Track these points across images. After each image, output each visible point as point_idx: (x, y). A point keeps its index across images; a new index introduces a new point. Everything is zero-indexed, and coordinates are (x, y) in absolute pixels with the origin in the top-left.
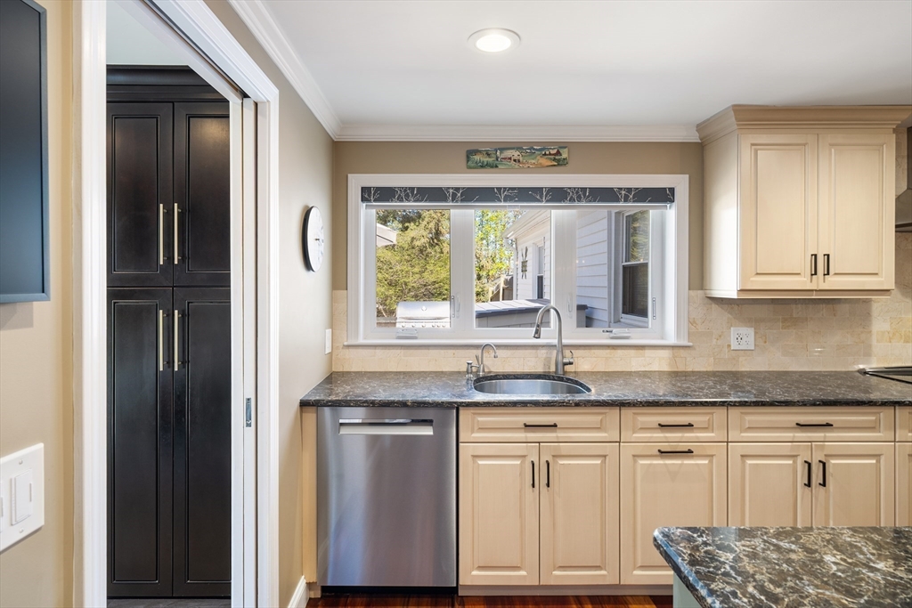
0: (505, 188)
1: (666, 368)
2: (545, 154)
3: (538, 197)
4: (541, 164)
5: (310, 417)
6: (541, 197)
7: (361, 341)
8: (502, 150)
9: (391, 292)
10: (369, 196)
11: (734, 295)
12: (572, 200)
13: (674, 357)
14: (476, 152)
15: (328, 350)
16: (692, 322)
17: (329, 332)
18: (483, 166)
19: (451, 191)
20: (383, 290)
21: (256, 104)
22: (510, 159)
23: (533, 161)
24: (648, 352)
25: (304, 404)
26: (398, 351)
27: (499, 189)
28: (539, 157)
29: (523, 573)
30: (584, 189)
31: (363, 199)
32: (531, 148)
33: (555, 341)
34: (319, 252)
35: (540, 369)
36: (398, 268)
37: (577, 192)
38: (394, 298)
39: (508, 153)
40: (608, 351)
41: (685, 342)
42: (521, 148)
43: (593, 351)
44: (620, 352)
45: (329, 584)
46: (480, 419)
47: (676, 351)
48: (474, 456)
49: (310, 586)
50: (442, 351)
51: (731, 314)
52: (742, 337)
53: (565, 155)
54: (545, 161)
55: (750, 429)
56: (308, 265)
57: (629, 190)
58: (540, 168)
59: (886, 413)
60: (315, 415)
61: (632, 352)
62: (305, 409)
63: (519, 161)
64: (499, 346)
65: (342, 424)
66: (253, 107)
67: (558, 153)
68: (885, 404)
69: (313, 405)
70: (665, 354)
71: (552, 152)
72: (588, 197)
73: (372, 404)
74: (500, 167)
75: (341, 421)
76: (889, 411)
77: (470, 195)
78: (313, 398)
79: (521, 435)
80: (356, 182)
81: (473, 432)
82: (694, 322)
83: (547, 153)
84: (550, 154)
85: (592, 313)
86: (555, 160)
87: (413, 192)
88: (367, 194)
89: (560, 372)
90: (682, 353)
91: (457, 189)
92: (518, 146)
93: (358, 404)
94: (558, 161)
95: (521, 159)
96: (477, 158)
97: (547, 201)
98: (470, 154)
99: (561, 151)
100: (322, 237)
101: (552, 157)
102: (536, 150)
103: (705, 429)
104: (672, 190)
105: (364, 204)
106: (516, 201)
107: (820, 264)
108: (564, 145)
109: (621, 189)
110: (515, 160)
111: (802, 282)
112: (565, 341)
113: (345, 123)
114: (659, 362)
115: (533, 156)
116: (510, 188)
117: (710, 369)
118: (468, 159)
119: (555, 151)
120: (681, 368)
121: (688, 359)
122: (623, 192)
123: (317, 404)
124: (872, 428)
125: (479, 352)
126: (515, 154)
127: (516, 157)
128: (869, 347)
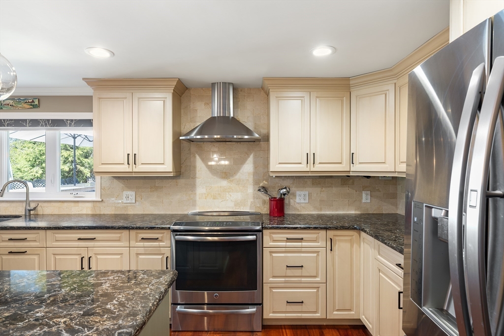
0: (7, 120)
1: (90, 212)
2: (26, 102)
3: (25, 124)
4: (24, 107)
6: (26, 124)
8: (4, 100)
12: (42, 126)
13: (94, 206)
22: (8, 104)
23: (20, 106)
24: (80, 204)
27: (4, 120)
28: (23, 104)
30: (48, 120)
32: (19, 99)
37: (45, 122)
39: (7, 102)
40: (60, 204)
41: (100, 199)
42: (14, 99)
43: (52, 204)
47: (95, 204)
51: (124, 184)
52: (129, 196)
53: (36, 103)
54: (26, 106)
57: (72, 120)
58: (24, 110)
61: (72, 204)
63: (13, 106)
67: (33, 101)
70: (90, 205)
71: (30, 101)
72: (51, 124)
74: (4, 109)
82: (104, 189)
83: (27, 101)
84: (29, 102)
86: (31, 105)
89: (27, 214)
90: (98, 204)
92: (12, 98)
94: (33, 105)
95: (14, 105)
97: (29, 126)
99: (34, 100)
101: (30, 103)
102: (22, 100)
104: (91, 120)
106: (13, 126)
108: (35, 97)
109: (67, 120)
110: (11, 105)
114: (87, 209)
115: (20, 103)
116: (10, 120)
119: (31, 101)
120: (98, 213)
121: (101, 208)
122: (69, 122)
127: (11, 104)
128: (195, 201)
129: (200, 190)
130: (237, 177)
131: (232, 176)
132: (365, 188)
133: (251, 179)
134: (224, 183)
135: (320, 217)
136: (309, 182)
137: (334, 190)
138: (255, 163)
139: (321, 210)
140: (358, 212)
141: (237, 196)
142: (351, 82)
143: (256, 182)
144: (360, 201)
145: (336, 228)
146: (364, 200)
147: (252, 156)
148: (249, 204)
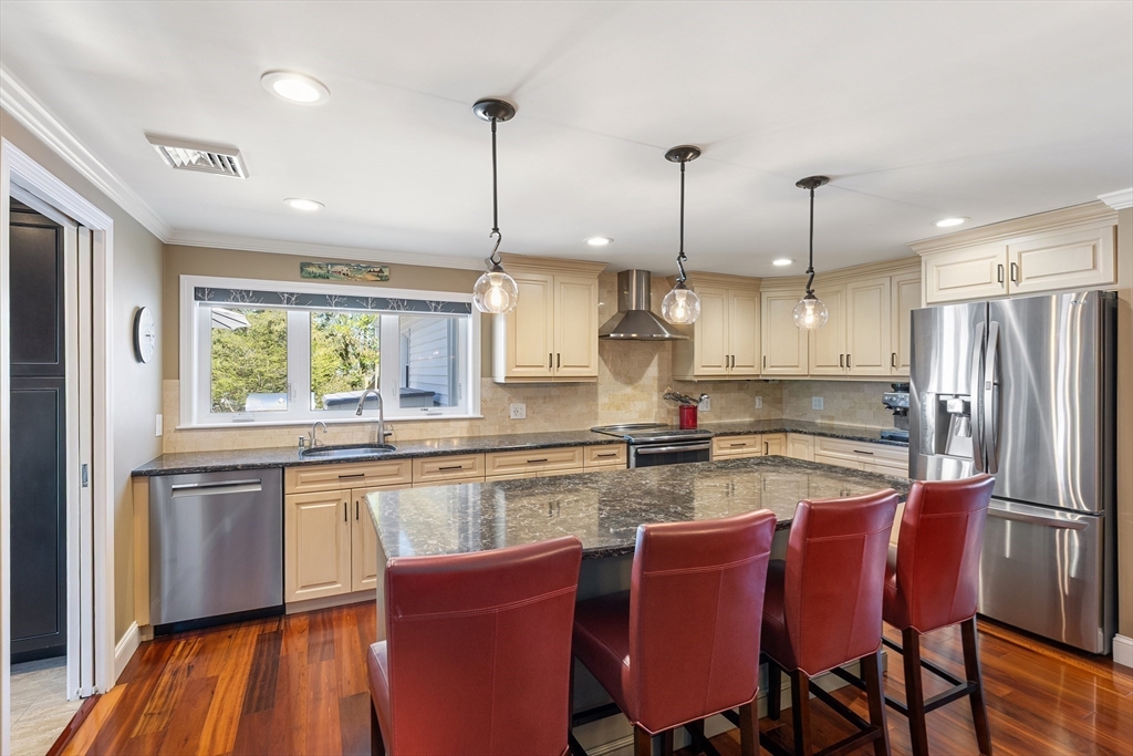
1: (465, 435)
2: (370, 271)
3: (364, 304)
4: (366, 278)
5: (142, 486)
6: (367, 304)
7: (195, 424)
8: (333, 265)
9: (241, 383)
10: (203, 295)
11: (503, 381)
12: (393, 308)
13: (471, 426)
14: (309, 265)
15: (159, 433)
16: (483, 401)
17: (159, 417)
18: (316, 277)
19: (286, 295)
20: (230, 381)
21: (92, 232)
22: (340, 272)
23: (360, 276)
24: (452, 423)
25: (135, 475)
26: (234, 432)
27: (330, 296)
28: (364, 273)
29: (339, 585)
30: (403, 301)
31: (196, 298)
32: (358, 265)
33: (378, 419)
34: (149, 346)
35: (367, 441)
36: (252, 355)
37: (397, 302)
38: (245, 391)
39: (338, 268)
40: (422, 424)
41: (479, 416)
42: (350, 265)
43: (410, 424)
44: (430, 424)
45: (163, 623)
46: (303, 475)
47: (472, 422)
48: (297, 504)
49: (141, 629)
50: (278, 430)
51: (511, 394)
52: (518, 409)
53: (386, 273)
54: (370, 277)
55: (500, 466)
56: (138, 358)
57: (438, 303)
58: (365, 282)
59: (579, 450)
60: (147, 484)
61: (440, 424)
62: (136, 479)
63: (347, 275)
64: (329, 424)
65: (174, 489)
66: (89, 234)
67: (381, 271)
68: (576, 445)
69: (145, 475)
70: (465, 424)
71: (376, 270)
72: (406, 306)
73: (205, 470)
74: (330, 278)
75: (174, 487)
76: (580, 449)
77: (303, 300)
78: (145, 469)
79: (337, 485)
80: (188, 283)
81: (296, 485)
82: (486, 401)
83: (372, 270)
84: (374, 271)
85: (439, 399)
86: (378, 276)
87: (248, 295)
88: (200, 294)
89: (382, 442)
90: (477, 422)
91: (292, 294)
92: (347, 263)
93: (190, 471)
94: (381, 277)
95: (349, 274)
96: (310, 269)
97: (372, 308)
98: (303, 266)
99: (384, 269)
100: (152, 333)
101: (376, 274)
102: (363, 267)
103: (471, 469)
104: (470, 304)
105: (198, 302)
106: (344, 307)
107: (554, 360)
108: (386, 265)
109: (430, 302)
110: (344, 274)
111: (544, 372)
112: (385, 418)
113: (175, 230)
114: (460, 431)
115: (360, 272)
116: (340, 296)
117: (497, 433)
118: (302, 270)
119: (378, 269)
120: (476, 434)
121: (482, 427)
122: (433, 304)
123: (149, 474)
124: (571, 461)
125: (311, 430)
126: (345, 269)
127: (345, 271)
128: (597, 414)
129: (603, 399)
130: (641, 382)
131: (637, 381)
132: (757, 394)
133: (656, 385)
134: (629, 390)
135: (720, 426)
136: (710, 387)
137: (733, 395)
138: (659, 365)
139: (720, 418)
140: (752, 420)
141: (641, 406)
142: (763, 283)
143: (661, 389)
144: (754, 406)
145: (771, 432)
146: (757, 407)
147: (656, 357)
148: (654, 414)
